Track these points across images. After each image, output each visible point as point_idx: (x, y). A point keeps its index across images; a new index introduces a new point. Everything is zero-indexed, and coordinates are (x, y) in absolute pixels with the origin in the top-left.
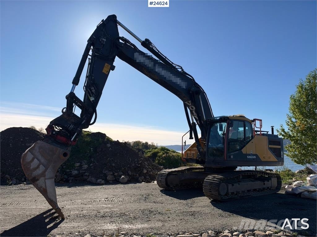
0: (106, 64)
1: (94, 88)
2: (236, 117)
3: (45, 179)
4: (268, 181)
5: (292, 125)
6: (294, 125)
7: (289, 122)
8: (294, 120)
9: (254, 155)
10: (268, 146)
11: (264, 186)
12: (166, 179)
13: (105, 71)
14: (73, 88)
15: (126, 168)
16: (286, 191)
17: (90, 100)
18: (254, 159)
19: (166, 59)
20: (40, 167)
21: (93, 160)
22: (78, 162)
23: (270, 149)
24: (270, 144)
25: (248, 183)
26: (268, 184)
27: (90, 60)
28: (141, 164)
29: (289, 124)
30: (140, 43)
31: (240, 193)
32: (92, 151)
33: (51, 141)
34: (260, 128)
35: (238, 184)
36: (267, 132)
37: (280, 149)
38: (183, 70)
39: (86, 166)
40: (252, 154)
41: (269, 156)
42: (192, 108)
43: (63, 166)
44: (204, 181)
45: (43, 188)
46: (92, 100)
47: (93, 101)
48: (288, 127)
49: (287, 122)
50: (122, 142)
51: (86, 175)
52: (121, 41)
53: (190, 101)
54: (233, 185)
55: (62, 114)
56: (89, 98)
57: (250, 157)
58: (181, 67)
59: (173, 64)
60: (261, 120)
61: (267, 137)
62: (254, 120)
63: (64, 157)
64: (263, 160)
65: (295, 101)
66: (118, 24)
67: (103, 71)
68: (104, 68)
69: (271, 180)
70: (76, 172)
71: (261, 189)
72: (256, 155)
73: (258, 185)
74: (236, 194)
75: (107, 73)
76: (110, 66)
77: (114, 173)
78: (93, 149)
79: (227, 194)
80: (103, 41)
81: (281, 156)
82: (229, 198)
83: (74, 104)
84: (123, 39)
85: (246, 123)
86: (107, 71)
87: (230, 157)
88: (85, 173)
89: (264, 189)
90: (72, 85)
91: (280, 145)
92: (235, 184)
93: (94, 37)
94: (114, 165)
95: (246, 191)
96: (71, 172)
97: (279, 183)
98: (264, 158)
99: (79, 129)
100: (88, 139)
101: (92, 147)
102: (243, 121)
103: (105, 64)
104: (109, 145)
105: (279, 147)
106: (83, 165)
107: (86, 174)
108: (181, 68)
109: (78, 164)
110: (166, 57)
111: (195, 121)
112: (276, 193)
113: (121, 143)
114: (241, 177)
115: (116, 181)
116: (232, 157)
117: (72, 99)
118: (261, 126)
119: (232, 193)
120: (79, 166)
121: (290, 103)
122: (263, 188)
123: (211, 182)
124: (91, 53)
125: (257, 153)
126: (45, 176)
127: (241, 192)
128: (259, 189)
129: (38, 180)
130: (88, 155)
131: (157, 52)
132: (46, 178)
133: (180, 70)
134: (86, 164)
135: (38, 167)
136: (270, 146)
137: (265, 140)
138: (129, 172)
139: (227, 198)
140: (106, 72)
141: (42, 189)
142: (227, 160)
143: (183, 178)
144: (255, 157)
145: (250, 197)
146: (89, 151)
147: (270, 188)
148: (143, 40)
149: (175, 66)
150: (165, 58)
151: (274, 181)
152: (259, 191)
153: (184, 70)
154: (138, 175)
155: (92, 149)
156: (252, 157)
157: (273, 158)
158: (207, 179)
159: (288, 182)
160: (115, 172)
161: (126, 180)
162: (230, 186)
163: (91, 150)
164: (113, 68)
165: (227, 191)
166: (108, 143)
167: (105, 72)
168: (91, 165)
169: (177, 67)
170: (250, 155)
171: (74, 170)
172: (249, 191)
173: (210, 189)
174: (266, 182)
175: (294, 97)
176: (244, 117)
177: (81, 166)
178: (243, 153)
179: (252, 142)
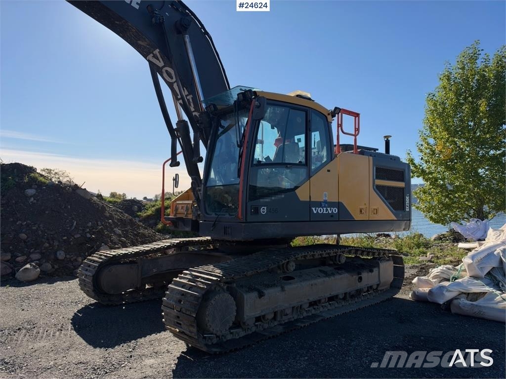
4: (371, 271)
5: (428, 151)
6: (431, 150)
7: (422, 145)
8: (431, 141)
9: (331, 205)
10: (374, 182)
11: (359, 286)
15: (57, 244)
16: (414, 293)
18: (332, 215)
23: (380, 189)
24: (377, 178)
25: (313, 282)
26: (369, 278)
29: (421, 150)
31: (287, 315)
34: (355, 136)
35: (279, 289)
36: (375, 150)
37: (402, 189)
40: (325, 202)
41: (376, 207)
42: (169, 75)
44: (167, 289)
48: (421, 154)
49: (420, 146)
53: (157, 51)
54: (261, 295)
57: (321, 210)
60: (356, 115)
61: (371, 158)
62: (337, 111)
64: (357, 217)
65: (435, 105)
69: (378, 266)
71: (350, 293)
72: (339, 205)
73: (342, 283)
74: (275, 318)
79: (238, 324)
81: (403, 208)
82: (250, 332)
85: (315, 119)
87: (257, 211)
89: (359, 292)
91: (402, 180)
92: (268, 291)
97: (399, 272)
98: (361, 211)
102: (303, 109)
104: (31, 192)
105: (401, 184)
112: (390, 299)
114: (292, 266)
116: (263, 210)
118: (357, 130)
119: (260, 318)
121: (426, 110)
122: (357, 291)
123: (183, 294)
125: (340, 200)
127: (289, 311)
128: (345, 294)
136: (379, 182)
137: (366, 166)
139: (242, 334)
142: (246, 220)
144: (335, 210)
145: (318, 320)
147: (375, 287)
151: (387, 269)
156: (327, 210)
157: (385, 213)
159: (419, 262)
162: (250, 298)
165: (236, 317)
170: (319, 204)
172: (313, 304)
173: (178, 317)
174: (365, 275)
175: (434, 96)
176: (309, 99)
178: (299, 200)
179: (329, 171)
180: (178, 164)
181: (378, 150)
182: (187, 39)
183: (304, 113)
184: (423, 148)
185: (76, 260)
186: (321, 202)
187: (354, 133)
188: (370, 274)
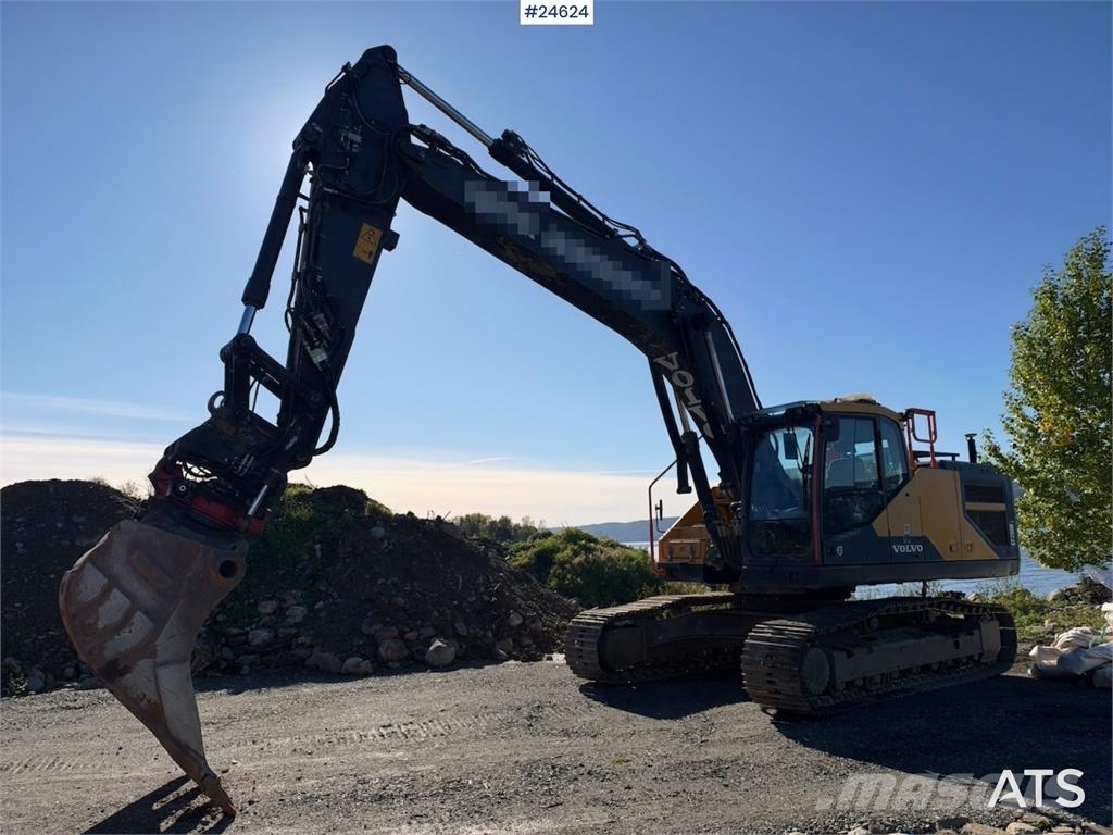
0: (366, 228)
1: (326, 317)
2: (845, 403)
3: (157, 665)
4: (971, 634)
5: (1024, 431)
6: (1031, 429)
7: (1012, 421)
8: (1030, 412)
9: (914, 540)
10: (964, 506)
11: (958, 653)
12: (601, 644)
13: (361, 250)
14: (247, 320)
15: (448, 612)
16: (1035, 665)
17: (312, 363)
18: (917, 554)
19: (582, 203)
20: (134, 620)
21: (323, 589)
22: (269, 599)
23: (970, 514)
24: (968, 500)
25: (901, 644)
26: (968, 644)
27: (305, 214)
28: (498, 593)
29: (1012, 429)
30: (486, 148)
31: (875, 684)
32: (319, 554)
33: (171, 521)
34: (931, 442)
35: (866, 650)
36: (954, 456)
37: (1003, 513)
38: (642, 241)
39: (298, 613)
40: (907, 537)
41: (969, 542)
42: (684, 380)
43: (216, 616)
44: (744, 645)
45: (149, 701)
46: (320, 360)
47: (322, 363)
48: (1012, 437)
49: (1008, 422)
50: (425, 517)
51: (303, 644)
52: (415, 140)
53: (674, 355)
54: (850, 655)
55: (208, 416)
56: (308, 354)
57: (903, 549)
58: (637, 232)
59: (608, 219)
60: (931, 414)
61: (955, 472)
62: (911, 413)
63: (222, 579)
64: (948, 557)
65: (1031, 346)
66: (401, 81)
67: (355, 254)
68: (360, 242)
69: (980, 628)
70: (264, 634)
71: (946, 663)
72: (923, 540)
73: (937, 649)
74: (863, 688)
75: (370, 261)
76: (378, 233)
77: (405, 633)
78: (322, 550)
79: (830, 689)
80: (352, 142)
81: (1007, 542)
82: (838, 701)
83: (252, 379)
84: (422, 132)
85: (885, 428)
86: (371, 254)
87: (833, 551)
88: (296, 636)
89: (957, 662)
90: (243, 307)
91: (1002, 502)
92: (855, 651)
93: (318, 129)
94: (400, 601)
95: (897, 675)
96: (247, 633)
97: (1009, 639)
98: (951, 548)
99: (276, 471)
100: (304, 513)
101: (320, 542)
102: (871, 418)
103: (361, 226)
104: (379, 531)
105: (1001, 507)
106: (288, 608)
107: (300, 640)
108: (637, 235)
109: (268, 607)
110: (580, 197)
111: (694, 427)
112: (999, 677)
113: (422, 520)
114: (875, 624)
115: (414, 662)
116: (840, 550)
117: (242, 358)
118: (933, 433)
119: (850, 685)
120: (274, 613)
121: (1015, 354)
122: (954, 660)
123: (771, 648)
124: (306, 187)
125: (924, 534)
126: (153, 654)
127: (878, 679)
128: (941, 663)
129: (127, 670)
130: (304, 569)
131: (549, 177)
132: (158, 660)
133: (633, 242)
134: (298, 604)
135: (126, 620)
136: (971, 506)
137: (952, 484)
138: (457, 625)
139: (832, 702)
140: (365, 258)
141: (143, 704)
142: (823, 561)
143: (660, 638)
144: (920, 548)
145: (913, 693)
146: (307, 557)
147: (976, 658)
148: (497, 134)
149: (612, 227)
150: (576, 199)
151: (991, 632)
152: (937, 672)
153: (649, 243)
154: (490, 634)
155: (318, 546)
156: (910, 548)
157: (984, 550)
158: (753, 638)
159: (1032, 634)
160: (407, 629)
161: (450, 653)
162: (839, 657)
163: (314, 551)
164: (390, 241)
165: (830, 677)
166: (375, 525)
167: (362, 258)
168: (316, 607)
169: (622, 232)
170: (900, 540)
171: (257, 628)
172: (904, 673)
173: (769, 674)
174: (963, 639)
175: (1027, 330)
176: (873, 403)
177: (280, 612)
178: (876, 534)
179: (907, 495)
180: (689, 490)
181: (958, 455)
182: (709, 336)
183: (871, 423)
184: (1014, 425)
185: (484, 636)
186: (901, 537)
187: (928, 439)
188: (969, 637)
